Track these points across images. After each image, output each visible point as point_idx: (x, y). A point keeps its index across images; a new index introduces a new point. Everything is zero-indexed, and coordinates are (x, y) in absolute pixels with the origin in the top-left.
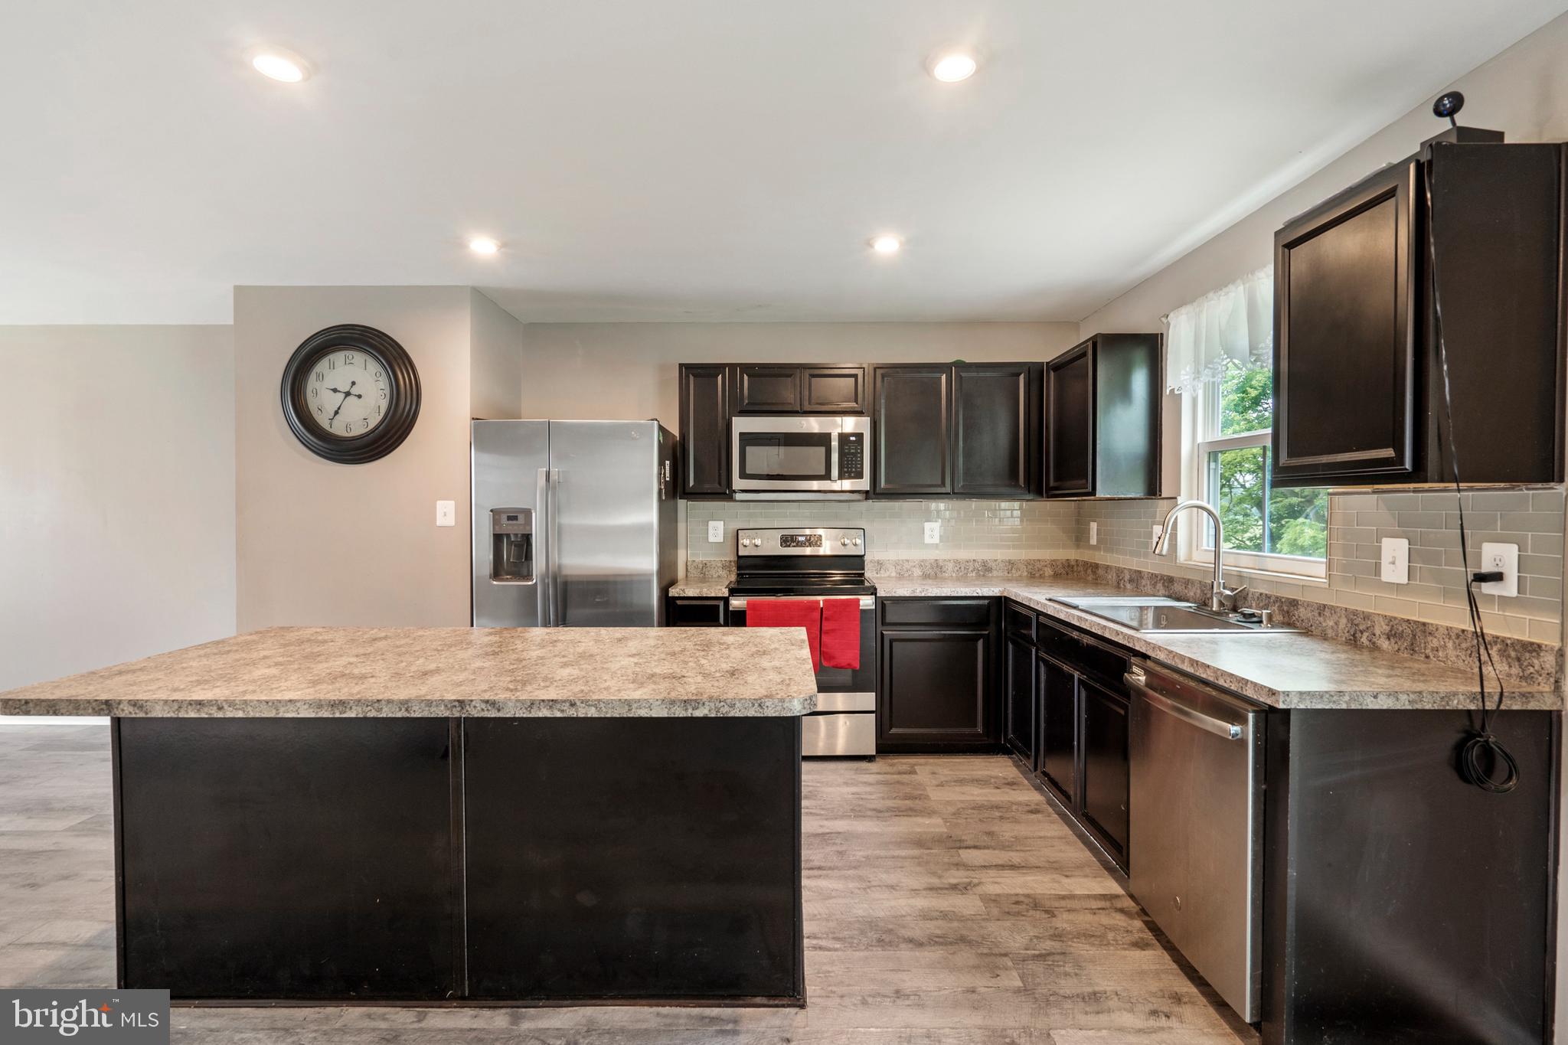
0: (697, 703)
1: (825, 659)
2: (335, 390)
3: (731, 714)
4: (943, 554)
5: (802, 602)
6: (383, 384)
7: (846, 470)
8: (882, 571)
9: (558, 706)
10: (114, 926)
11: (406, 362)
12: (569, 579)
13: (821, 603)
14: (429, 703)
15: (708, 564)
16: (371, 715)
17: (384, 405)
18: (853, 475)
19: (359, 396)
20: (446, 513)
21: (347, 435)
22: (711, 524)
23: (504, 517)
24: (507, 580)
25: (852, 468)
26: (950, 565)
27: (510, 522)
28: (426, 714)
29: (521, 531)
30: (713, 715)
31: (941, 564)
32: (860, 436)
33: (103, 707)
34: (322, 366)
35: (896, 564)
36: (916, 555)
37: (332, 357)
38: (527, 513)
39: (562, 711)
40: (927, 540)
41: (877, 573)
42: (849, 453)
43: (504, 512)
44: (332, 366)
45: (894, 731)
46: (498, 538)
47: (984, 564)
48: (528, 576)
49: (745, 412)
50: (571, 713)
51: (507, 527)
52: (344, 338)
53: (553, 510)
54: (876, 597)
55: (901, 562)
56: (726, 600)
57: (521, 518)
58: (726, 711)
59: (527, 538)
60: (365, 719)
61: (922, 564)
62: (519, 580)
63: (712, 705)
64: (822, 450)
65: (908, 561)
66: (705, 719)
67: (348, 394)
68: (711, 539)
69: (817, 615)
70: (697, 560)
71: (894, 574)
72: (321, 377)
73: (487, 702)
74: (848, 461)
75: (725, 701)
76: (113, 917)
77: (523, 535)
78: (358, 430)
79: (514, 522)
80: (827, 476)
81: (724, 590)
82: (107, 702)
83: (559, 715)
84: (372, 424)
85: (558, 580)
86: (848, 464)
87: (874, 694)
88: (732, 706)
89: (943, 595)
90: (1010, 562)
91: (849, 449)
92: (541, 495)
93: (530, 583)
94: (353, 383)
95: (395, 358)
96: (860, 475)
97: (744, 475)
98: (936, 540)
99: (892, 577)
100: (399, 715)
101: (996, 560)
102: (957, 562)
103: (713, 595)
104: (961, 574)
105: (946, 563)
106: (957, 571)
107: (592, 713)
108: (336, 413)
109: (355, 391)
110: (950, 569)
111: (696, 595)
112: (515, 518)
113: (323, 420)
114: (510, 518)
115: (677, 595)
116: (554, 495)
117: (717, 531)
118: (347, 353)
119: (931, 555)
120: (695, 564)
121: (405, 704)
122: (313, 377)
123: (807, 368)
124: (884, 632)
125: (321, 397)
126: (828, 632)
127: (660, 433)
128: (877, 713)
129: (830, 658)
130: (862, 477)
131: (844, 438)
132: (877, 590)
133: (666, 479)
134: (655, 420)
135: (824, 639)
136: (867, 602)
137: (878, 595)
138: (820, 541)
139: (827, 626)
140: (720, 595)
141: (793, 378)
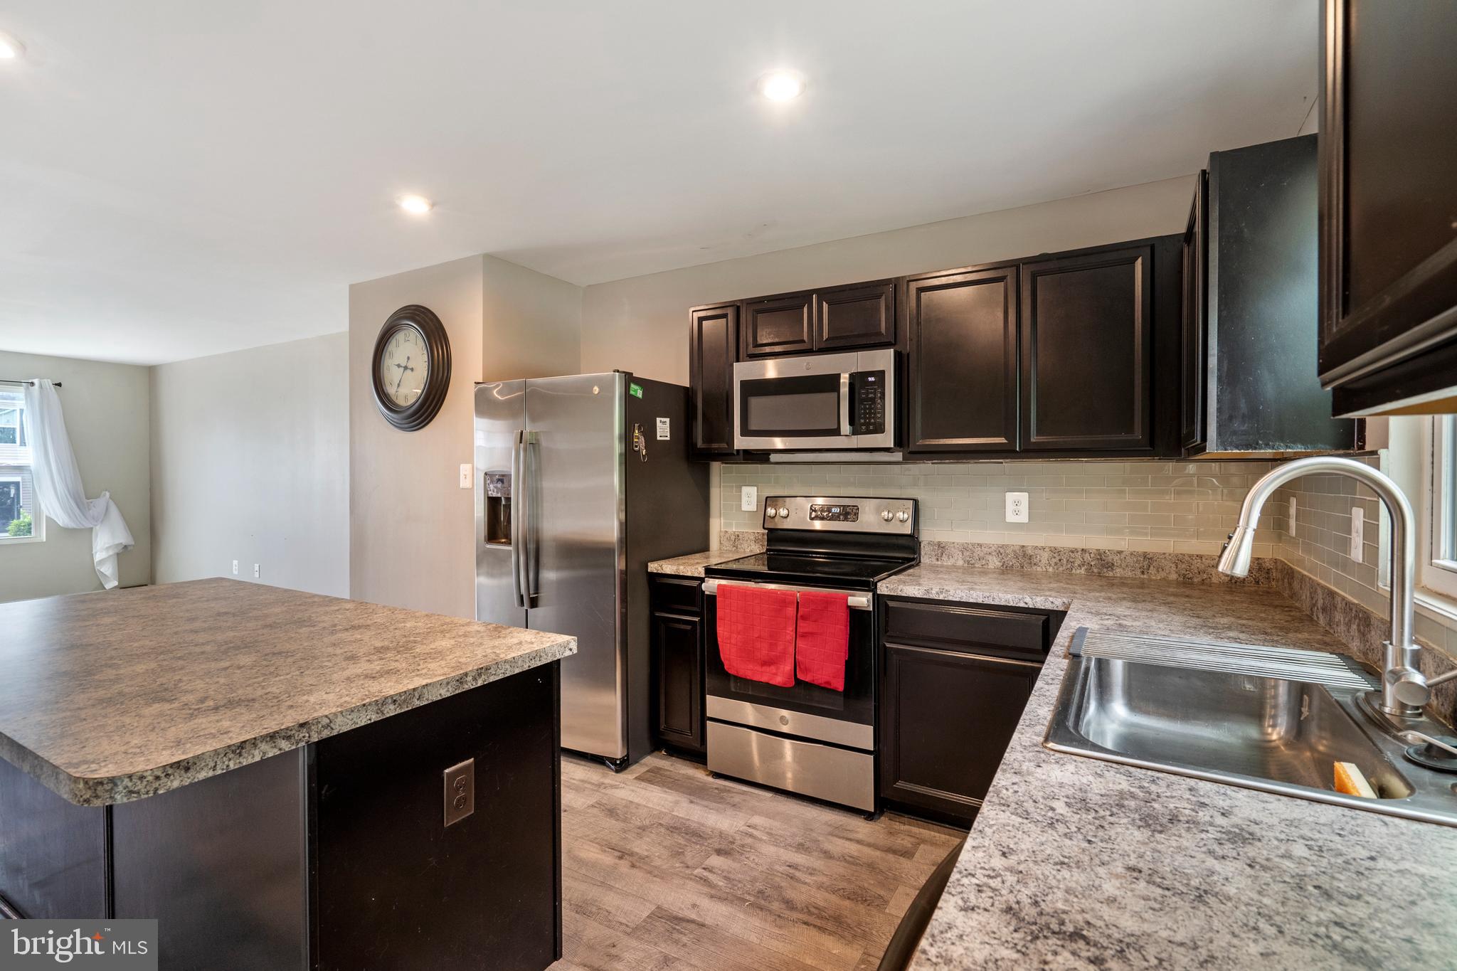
1: (800, 669)
2: (399, 366)
4: (1031, 540)
5: (776, 592)
6: (423, 356)
7: (862, 421)
8: (945, 558)
11: (443, 333)
13: (798, 593)
15: (740, 535)
17: (425, 374)
18: (871, 427)
19: (412, 369)
20: (466, 476)
21: (406, 404)
22: (745, 490)
23: (494, 480)
24: (501, 543)
25: (870, 418)
26: (1045, 556)
27: (498, 485)
31: (1030, 552)
32: (881, 375)
34: (391, 347)
35: (964, 548)
36: (991, 537)
37: (396, 337)
38: (508, 478)
40: (1010, 518)
41: (937, 560)
42: (866, 400)
43: (491, 476)
44: (397, 346)
45: (900, 784)
47: (1100, 555)
49: (749, 356)
52: (403, 318)
54: (874, 595)
55: (970, 547)
56: (702, 581)
57: (506, 480)
61: (1000, 551)
64: (830, 396)
65: (980, 545)
67: (405, 368)
68: (745, 507)
69: (791, 611)
70: (730, 530)
71: (960, 563)
72: (391, 355)
74: (865, 409)
77: (507, 498)
78: (412, 399)
79: (501, 485)
80: (836, 432)
84: (419, 392)
86: (865, 414)
87: (871, 728)
89: (971, 601)
90: (1145, 555)
91: (868, 393)
92: (517, 457)
94: (409, 359)
95: (434, 332)
96: (880, 428)
97: (746, 432)
98: (1024, 518)
99: (958, 568)
101: (1120, 552)
102: (1055, 551)
103: (689, 574)
104: (1061, 569)
105: (1036, 552)
106: (1056, 564)
108: (398, 385)
109: (409, 365)
110: (1044, 561)
111: (673, 573)
112: (502, 481)
113: (391, 390)
114: (498, 481)
115: (655, 572)
116: (526, 456)
117: (750, 498)
118: (404, 332)
119: (1017, 540)
120: (727, 535)
122: (387, 356)
123: (824, 293)
124: (888, 645)
125: (392, 374)
126: (805, 635)
127: (633, 386)
128: (876, 754)
129: (807, 670)
130: (883, 432)
131: (858, 380)
132: (875, 584)
133: (659, 438)
134: (618, 371)
135: (801, 644)
136: (861, 600)
137: (879, 592)
138: (857, 514)
139: (804, 627)
140: (696, 575)
141: (805, 309)
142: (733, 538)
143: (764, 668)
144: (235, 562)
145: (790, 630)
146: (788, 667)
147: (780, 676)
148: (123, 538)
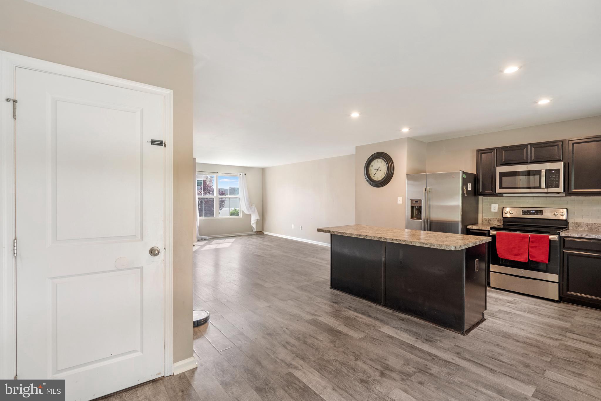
0: (426, 244)
1: (531, 257)
2: (375, 169)
3: (434, 248)
5: (520, 234)
6: (385, 166)
7: (550, 184)
8: (579, 227)
9: (397, 241)
10: (330, 278)
11: (391, 160)
12: (432, 221)
13: (529, 235)
14: (375, 237)
15: (491, 220)
16: (365, 238)
17: (386, 172)
18: (554, 186)
19: (380, 170)
20: (400, 200)
21: (377, 180)
22: (493, 205)
23: (414, 201)
24: (415, 219)
25: (553, 183)
27: (416, 203)
28: (374, 239)
29: (419, 206)
30: (430, 247)
32: (558, 171)
33: (329, 232)
34: (372, 164)
35: (588, 225)
36: (600, 221)
37: (374, 161)
38: (420, 200)
39: (398, 242)
41: (576, 228)
42: (552, 178)
43: (414, 200)
44: (374, 163)
45: (570, 292)
46: (412, 207)
48: (420, 219)
49: (503, 164)
50: (400, 242)
51: (415, 204)
52: (377, 156)
53: (428, 200)
54: (559, 236)
55: (591, 224)
56: (489, 231)
57: (419, 202)
58: (433, 247)
59: (421, 207)
60: (364, 239)
62: (418, 220)
63: (430, 245)
64: (538, 176)
65: (595, 224)
66: (428, 248)
67: (378, 170)
68: (493, 210)
69: (527, 240)
70: (486, 218)
71: (586, 229)
72: (372, 166)
73: (384, 238)
74: (551, 180)
75: (433, 244)
76: (330, 277)
77: (420, 207)
78: (380, 179)
79: (417, 203)
80: (540, 187)
81: (488, 228)
82: (329, 231)
83: (398, 243)
84: (383, 177)
85: (429, 220)
86: (551, 182)
87: (558, 275)
88: (434, 246)
91: (552, 176)
92: (424, 195)
93: (421, 220)
94: (379, 167)
95: (388, 160)
96: (558, 186)
97: (501, 187)
100: (370, 239)
103: (484, 229)
107: (404, 243)
108: (375, 174)
109: (379, 169)
111: (477, 229)
112: (417, 202)
113: (372, 176)
114: (416, 202)
115: (470, 228)
116: (427, 195)
117: (495, 208)
118: (378, 159)
121: (371, 237)
122: (370, 166)
123: (532, 145)
124: (564, 251)
125: (372, 171)
126: (532, 247)
127: (464, 175)
128: (559, 283)
129: (533, 257)
130: (559, 187)
131: (548, 172)
132: (560, 233)
133: (469, 190)
134: (461, 171)
135: (530, 249)
136: (554, 237)
137: (561, 235)
138: (542, 213)
139: (531, 244)
140: (486, 229)
141: (525, 150)
142: (488, 220)
143: (515, 257)
144: (293, 225)
145: (526, 246)
146: (526, 256)
147: (523, 259)
148: (258, 218)
